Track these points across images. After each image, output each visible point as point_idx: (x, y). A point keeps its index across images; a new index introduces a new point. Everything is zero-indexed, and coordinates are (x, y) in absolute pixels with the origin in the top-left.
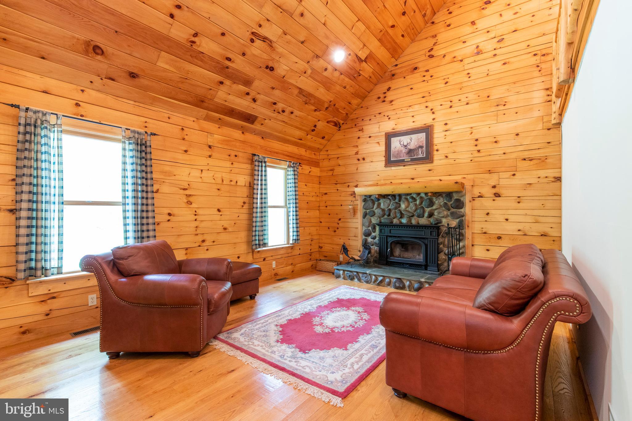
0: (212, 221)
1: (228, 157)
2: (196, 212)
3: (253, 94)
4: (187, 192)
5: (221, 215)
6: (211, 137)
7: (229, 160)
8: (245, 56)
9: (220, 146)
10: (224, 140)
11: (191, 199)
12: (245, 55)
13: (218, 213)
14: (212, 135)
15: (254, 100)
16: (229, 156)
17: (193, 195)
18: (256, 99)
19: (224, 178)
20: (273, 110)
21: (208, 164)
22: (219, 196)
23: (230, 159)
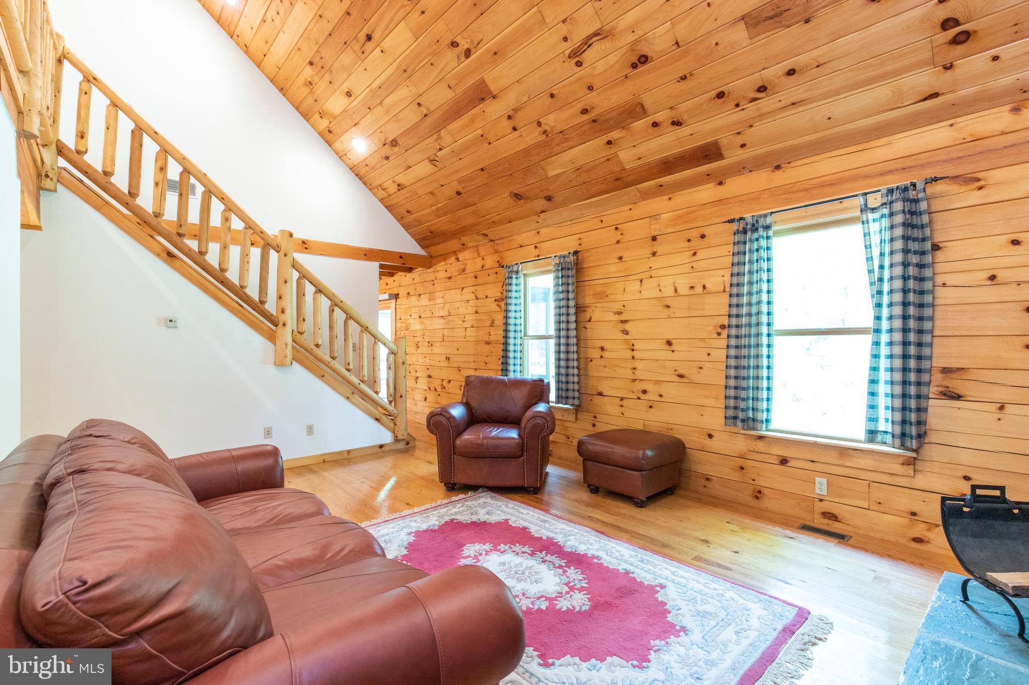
0: (657, 360)
1: (687, 244)
2: (633, 345)
3: (662, 116)
4: (623, 317)
5: (673, 351)
6: (655, 222)
7: (688, 249)
8: (594, 89)
9: (670, 230)
10: (678, 218)
11: (627, 327)
12: (592, 87)
13: (667, 347)
14: (657, 217)
15: (677, 123)
16: (689, 241)
17: (629, 320)
18: (676, 120)
19: (677, 285)
20: (733, 106)
21: (650, 268)
22: (669, 317)
23: (689, 247)
